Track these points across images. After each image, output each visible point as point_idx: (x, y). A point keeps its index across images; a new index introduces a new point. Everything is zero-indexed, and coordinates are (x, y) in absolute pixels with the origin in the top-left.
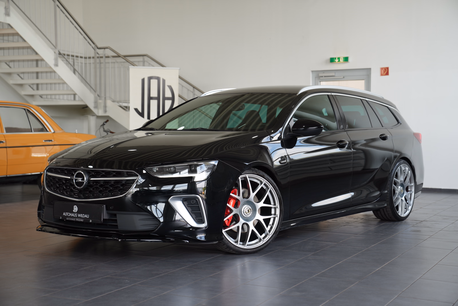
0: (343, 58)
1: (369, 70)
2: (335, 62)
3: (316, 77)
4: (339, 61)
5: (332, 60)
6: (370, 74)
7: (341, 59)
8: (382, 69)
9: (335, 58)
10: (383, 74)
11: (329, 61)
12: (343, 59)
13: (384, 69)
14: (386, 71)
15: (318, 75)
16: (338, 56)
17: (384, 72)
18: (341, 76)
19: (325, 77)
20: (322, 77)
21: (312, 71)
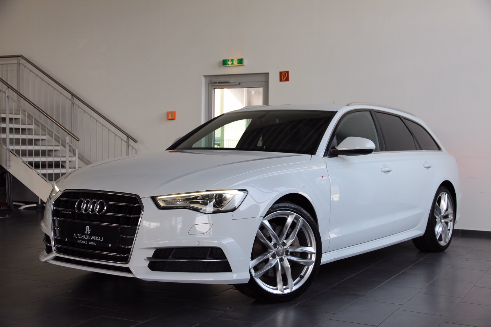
0: (237, 59)
1: (267, 74)
2: (228, 64)
3: (209, 84)
4: (232, 64)
5: (224, 63)
6: (268, 80)
7: (235, 61)
8: (281, 73)
9: (229, 60)
10: (283, 80)
11: (222, 63)
12: (236, 62)
13: (283, 74)
14: (284, 76)
15: (211, 80)
16: (232, 59)
18: (237, 83)
19: (219, 83)
20: (216, 83)
21: (205, 76)
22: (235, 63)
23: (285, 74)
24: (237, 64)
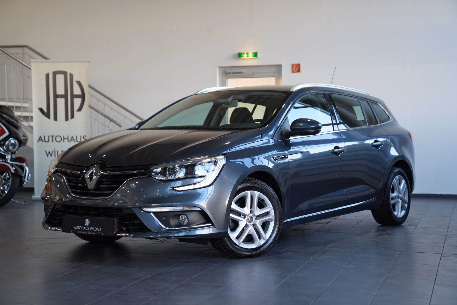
0: (252, 53)
1: (280, 66)
2: (244, 57)
3: (223, 74)
4: (248, 56)
5: (240, 55)
6: (281, 70)
7: (250, 54)
8: (293, 65)
10: (294, 71)
11: (237, 56)
13: (295, 66)
14: (297, 68)
15: (225, 71)
16: (247, 52)
17: (296, 69)
18: (250, 73)
19: (233, 73)
20: (230, 73)
21: (219, 67)
22: (251, 55)
23: (297, 66)
24: (253, 56)
